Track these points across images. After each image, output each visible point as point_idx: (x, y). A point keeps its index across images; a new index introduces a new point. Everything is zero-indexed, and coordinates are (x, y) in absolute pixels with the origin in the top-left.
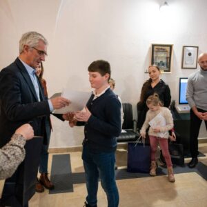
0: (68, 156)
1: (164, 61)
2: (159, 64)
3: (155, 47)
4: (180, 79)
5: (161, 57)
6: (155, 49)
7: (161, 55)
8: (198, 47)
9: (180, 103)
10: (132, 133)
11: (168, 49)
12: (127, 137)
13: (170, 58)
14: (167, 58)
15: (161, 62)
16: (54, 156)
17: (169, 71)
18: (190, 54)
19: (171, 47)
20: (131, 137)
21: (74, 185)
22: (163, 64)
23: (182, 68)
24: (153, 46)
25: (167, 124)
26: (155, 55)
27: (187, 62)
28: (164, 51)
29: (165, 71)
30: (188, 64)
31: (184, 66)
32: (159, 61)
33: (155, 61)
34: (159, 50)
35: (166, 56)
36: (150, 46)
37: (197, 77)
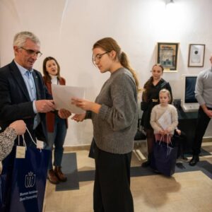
1: (170, 59)
2: (165, 63)
3: (161, 46)
5: (167, 55)
6: (161, 47)
7: (167, 53)
8: (204, 45)
9: (186, 102)
11: (174, 47)
13: (175, 57)
14: (173, 56)
15: (167, 60)
17: (175, 69)
18: (196, 52)
19: (177, 45)
21: (80, 183)
22: (169, 63)
23: (189, 66)
24: (159, 44)
26: (161, 54)
27: (194, 60)
28: (170, 49)
29: (171, 69)
30: (195, 62)
31: (191, 64)
32: (165, 59)
33: (161, 60)
34: (165, 49)
35: (172, 54)
36: (156, 44)
37: (207, 74)
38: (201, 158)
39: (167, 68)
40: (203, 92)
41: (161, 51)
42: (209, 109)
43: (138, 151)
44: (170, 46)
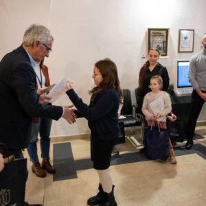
0: (69, 144)
1: (161, 45)
3: (152, 32)
4: (178, 62)
5: (158, 41)
7: (157, 38)
8: (194, 30)
9: (178, 87)
10: (132, 118)
11: (164, 32)
12: (127, 122)
13: (167, 42)
15: (158, 46)
16: (54, 145)
17: (166, 55)
19: (167, 30)
20: (131, 122)
21: (78, 172)
22: (160, 49)
23: (179, 52)
24: (150, 30)
25: (165, 108)
26: (151, 40)
27: (184, 46)
28: (160, 35)
29: (162, 55)
31: (181, 50)
32: (156, 45)
34: (155, 35)
36: (147, 30)
37: (200, 58)
38: (195, 142)
40: (197, 75)
41: (151, 37)
42: (203, 92)
44: (160, 32)
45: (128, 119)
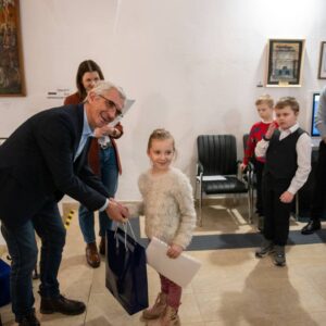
1: (290, 67)
2: (280, 72)
3: (275, 45)
4: (315, 95)
5: (285, 61)
6: (276, 47)
7: (284, 59)
9: (313, 135)
10: (235, 181)
11: (296, 46)
12: (227, 186)
13: (298, 63)
14: (294, 62)
15: (285, 68)
17: (297, 83)
19: (301, 43)
20: (233, 186)
22: (288, 73)
23: (320, 78)
24: (272, 42)
26: (274, 58)
28: (289, 50)
29: (290, 83)
31: (322, 76)
32: (280, 67)
33: (274, 67)
34: (280, 50)
35: (292, 58)
36: (267, 42)
39: (284, 80)
41: (274, 53)
43: (235, 211)
44: (289, 45)
45: (229, 181)
